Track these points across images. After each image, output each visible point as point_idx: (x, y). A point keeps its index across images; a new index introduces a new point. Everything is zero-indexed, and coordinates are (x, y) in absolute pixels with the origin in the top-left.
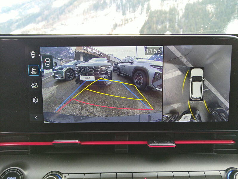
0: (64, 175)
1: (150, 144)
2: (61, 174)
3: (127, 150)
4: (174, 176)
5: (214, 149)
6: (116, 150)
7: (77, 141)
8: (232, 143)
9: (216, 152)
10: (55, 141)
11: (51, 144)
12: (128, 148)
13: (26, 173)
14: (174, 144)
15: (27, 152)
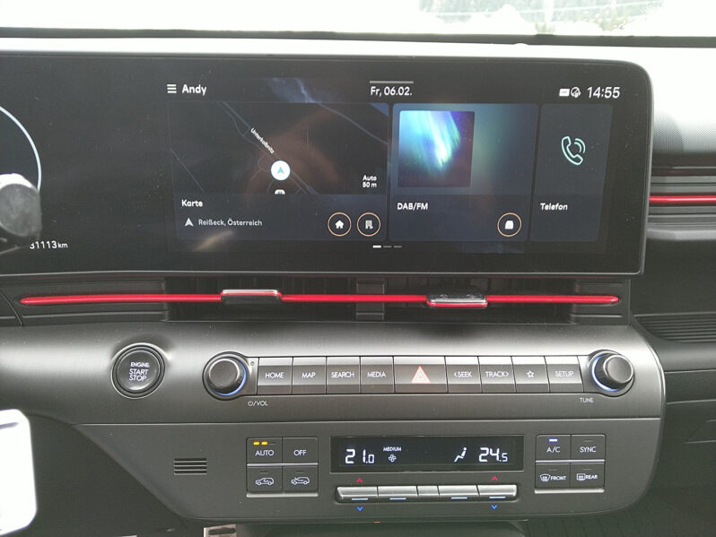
0: (250, 360)
1: (433, 301)
2: (245, 357)
3: (383, 314)
4: (481, 363)
5: (573, 316)
6: (358, 314)
7: (275, 292)
8: (614, 303)
9: (577, 320)
10: (225, 292)
11: (217, 299)
12: (383, 309)
13: (168, 356)
14: (484, 301)
15: (161, 317)
